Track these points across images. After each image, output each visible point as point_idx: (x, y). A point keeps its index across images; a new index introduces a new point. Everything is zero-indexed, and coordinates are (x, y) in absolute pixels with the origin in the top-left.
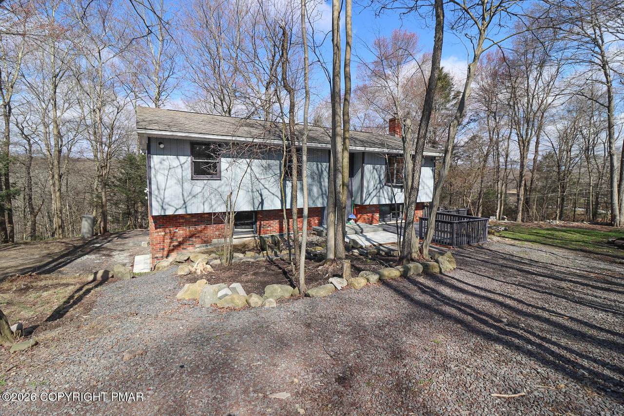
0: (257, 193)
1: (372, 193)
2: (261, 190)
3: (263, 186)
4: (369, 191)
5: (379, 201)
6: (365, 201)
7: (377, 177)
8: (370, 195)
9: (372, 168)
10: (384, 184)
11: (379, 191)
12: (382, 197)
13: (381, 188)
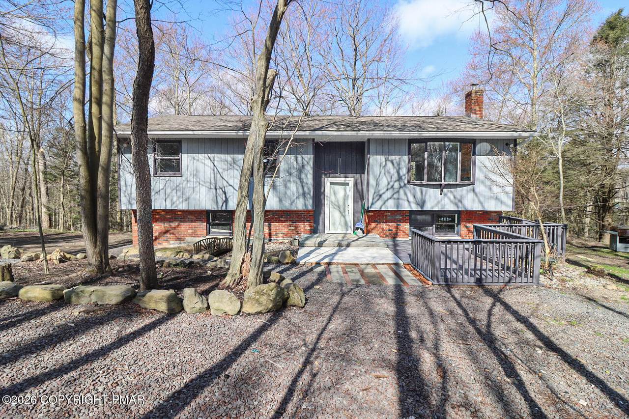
0: (221, 190)
1: (384, 193)
2: (224, 187)
3: (228, 182)
4: (379, 191)
5: (398, 205)
6: (372, 204)
7: (393, 171)
8: (380, 196)
9: (383, 160)
10: (406, 182)
11: (398, 192)
12: (402, 199)
13: (401, 187)
